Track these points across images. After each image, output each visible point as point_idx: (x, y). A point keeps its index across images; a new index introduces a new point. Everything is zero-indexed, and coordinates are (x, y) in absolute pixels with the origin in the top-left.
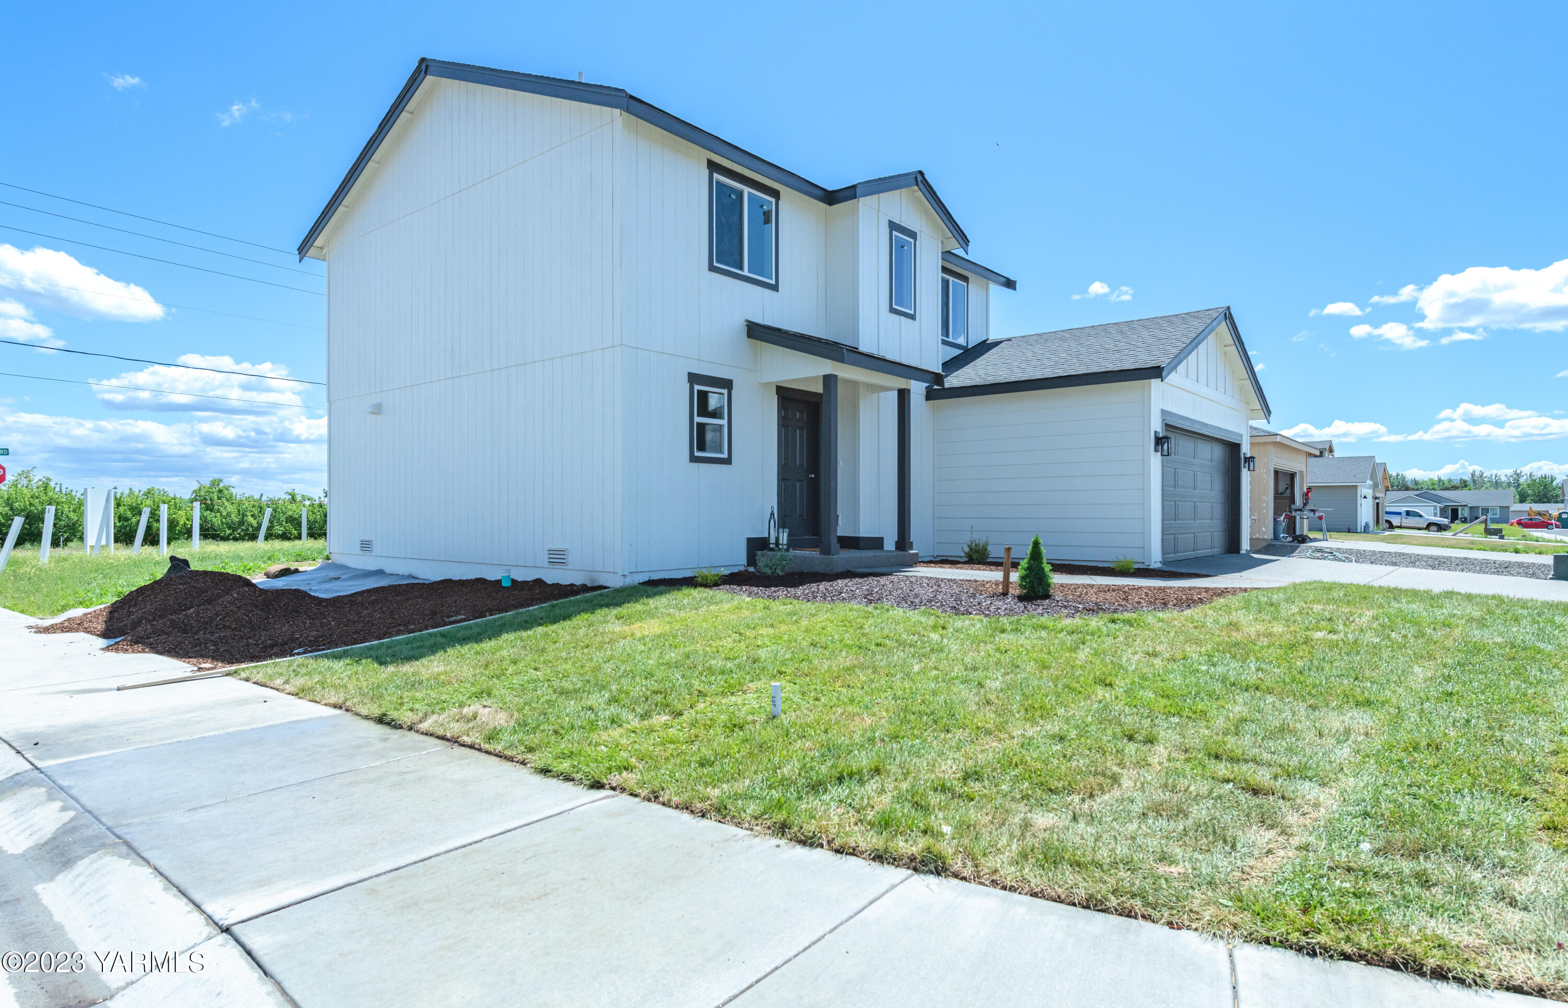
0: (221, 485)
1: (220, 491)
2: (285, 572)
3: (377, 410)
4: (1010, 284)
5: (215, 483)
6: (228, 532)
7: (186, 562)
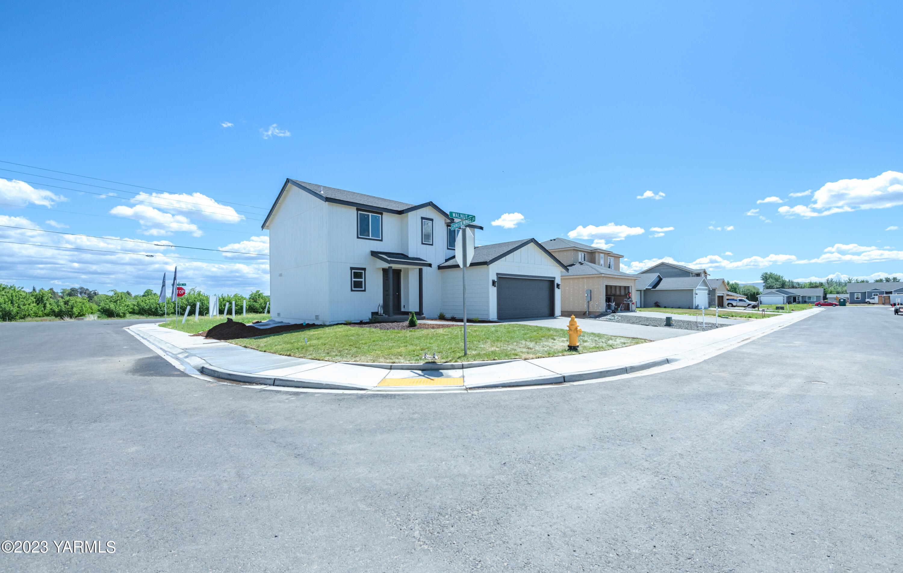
0: (260, 293)
1: (259, 295)
2: (258, 322)
3: (281, 275)
4: (481, 228)
5: (258, 292)
6: (261, 310)
7: (231, 320)
